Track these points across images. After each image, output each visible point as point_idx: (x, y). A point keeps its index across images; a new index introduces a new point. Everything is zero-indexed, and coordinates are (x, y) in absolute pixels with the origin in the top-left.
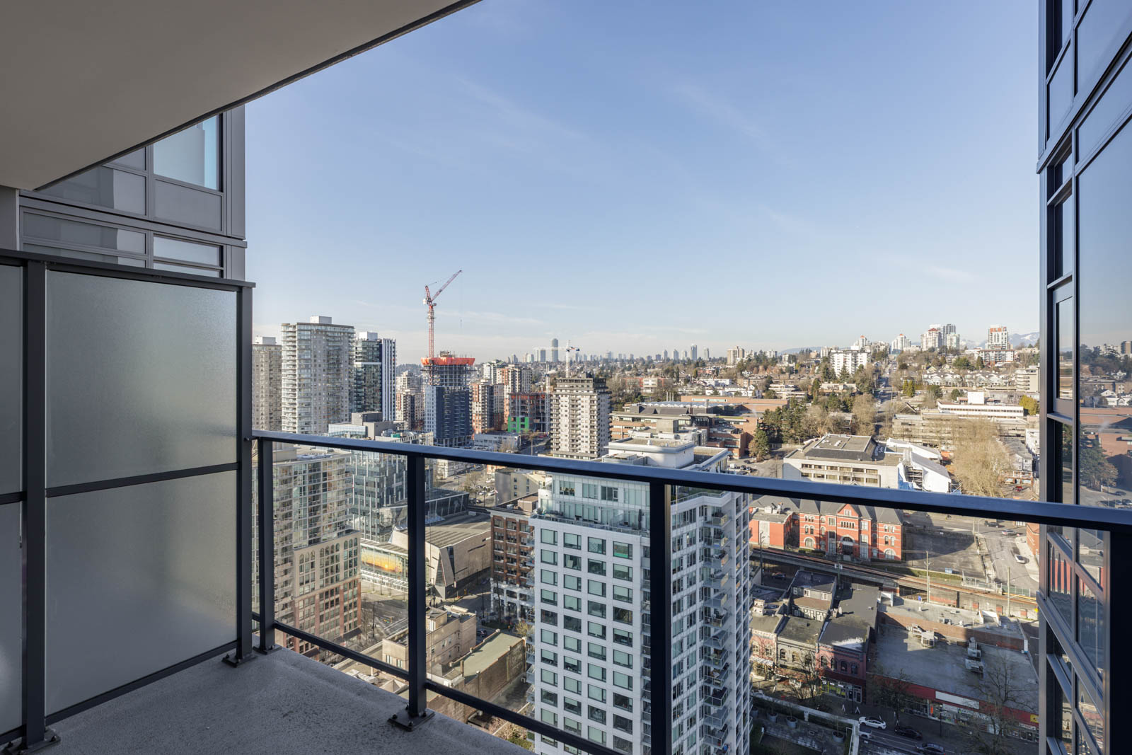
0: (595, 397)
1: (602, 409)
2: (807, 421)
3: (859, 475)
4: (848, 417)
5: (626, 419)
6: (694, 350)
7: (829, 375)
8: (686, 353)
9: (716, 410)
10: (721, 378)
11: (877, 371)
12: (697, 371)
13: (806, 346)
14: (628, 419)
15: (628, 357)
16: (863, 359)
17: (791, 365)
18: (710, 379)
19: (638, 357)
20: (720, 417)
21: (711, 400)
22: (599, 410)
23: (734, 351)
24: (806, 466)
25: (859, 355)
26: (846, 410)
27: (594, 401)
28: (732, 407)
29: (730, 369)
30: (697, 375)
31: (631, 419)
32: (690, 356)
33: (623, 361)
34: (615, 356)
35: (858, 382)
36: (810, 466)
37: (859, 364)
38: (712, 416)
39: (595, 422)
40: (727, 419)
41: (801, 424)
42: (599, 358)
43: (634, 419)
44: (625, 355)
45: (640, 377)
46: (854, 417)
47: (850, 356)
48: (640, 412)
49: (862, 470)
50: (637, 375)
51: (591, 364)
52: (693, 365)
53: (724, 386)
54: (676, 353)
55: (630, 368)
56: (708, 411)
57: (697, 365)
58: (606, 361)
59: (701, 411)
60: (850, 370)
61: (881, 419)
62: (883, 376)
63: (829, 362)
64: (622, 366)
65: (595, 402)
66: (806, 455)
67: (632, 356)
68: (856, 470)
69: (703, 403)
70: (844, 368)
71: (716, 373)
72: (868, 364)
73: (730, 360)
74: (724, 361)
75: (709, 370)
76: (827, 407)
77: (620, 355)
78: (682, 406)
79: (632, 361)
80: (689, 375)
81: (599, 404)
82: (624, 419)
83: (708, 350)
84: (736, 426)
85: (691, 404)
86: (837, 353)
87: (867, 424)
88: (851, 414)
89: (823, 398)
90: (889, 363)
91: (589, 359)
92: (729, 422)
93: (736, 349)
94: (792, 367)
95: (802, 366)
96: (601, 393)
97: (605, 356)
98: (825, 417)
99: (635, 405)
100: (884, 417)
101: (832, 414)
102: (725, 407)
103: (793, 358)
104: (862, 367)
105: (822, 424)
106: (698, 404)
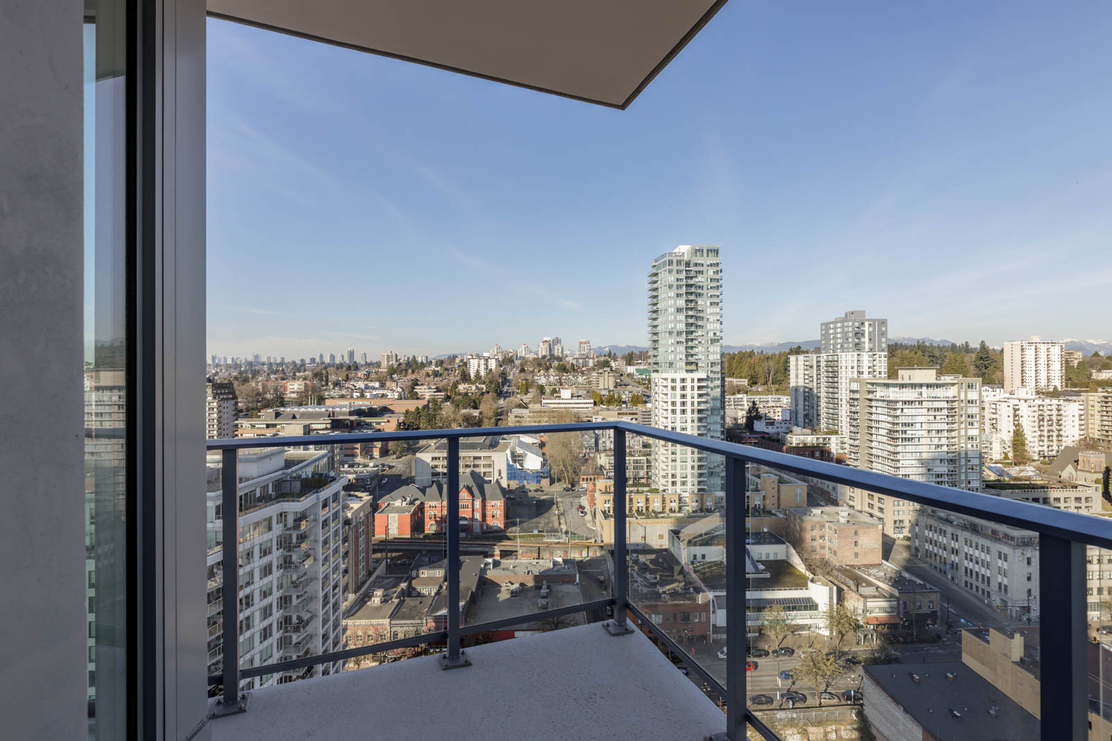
0: (215, 404)
1: (224, 416)
2: (441, 419)
3: (477, 462)
4: (476, 413)
5: (259, 426)
6: (351, 354)
7: (465, 377)
8: (343, 356)
9: (359, 412)
10: (371, 381)
11: (503, 375)
12: (348, 375)
13: (451, 352)
14: (262, 426)
15: (279, 361)
16: (493, 364)
17: (437, 369)
18: (360, 383)
19: (290, 360)
20: (362, 419)
21: (357, 403)
22: (220, 418)
23: (388, 356)
24: (436, 458)
25: (489, 360)
26: (476, 407)
27: (213, 409)
28: (376, 409)
29: (382, 372)
30: (347, 379)
31: (264, 426)
32: (347, 360)
33: (271, 364)
34: (264, 359)
35: (487, 383)
36: (439, 458)
37: (489, 367)
38: (353, 418)
39: (215, 432)
40: (368, 420)
41: (437, 421)
42: (243, 361)
43: (268, 426)
44: (275, 358)
45: (285, 381)
46: (481, 413)
47: (482, 362)
48: (276, 418)
49: (480, 458)
50: (283, 379)
51: (231, 367)
52: (345, 368)
53: (374, 388)
54: (332, 357)
55: (276, 372)
56: (351, 413)
57: (349, 368)
58: (250, 364)
59: (344, 414)
60: (483, 373)
61: (501, 414)
62: (508, 378)
63: (466, 367)
64: (269, 369)
65: (215, 410)
66: (436, 449)
67: (283, 359)
68: (475, 458)
69: (345, 406)
70: (478, 371)
71: (368, 377)
72: (496, 368)
73: (384, 364)
74: (378, 365)
75: (360, 374)
76: (458, 405)
77: (269, 358)
78: (323, 410)
79: (282, 364)
80: (340, 379)
81: (220, 412)
82: (257, 426)
83: (365, 354)
84: (378, 427)
85: (333, 408)
86: (472, 358)
87: (490, 419)
88: (479, 410)
89: (459, 397)
90: (514, 367)
91: (229, 362)
92: (371, 423)
93: (390, 354)
94: (438, 371)
95: (446, 369)
96: (223, 399)
97: (250, 359)
98: (456, 414)
99: (271, 410)
100: (503, 411)
101: (464, 411)
102: (368, 409)
103: (441, 363)
104: (491, 370)
105: (454, 420)
106: (341, 407)
